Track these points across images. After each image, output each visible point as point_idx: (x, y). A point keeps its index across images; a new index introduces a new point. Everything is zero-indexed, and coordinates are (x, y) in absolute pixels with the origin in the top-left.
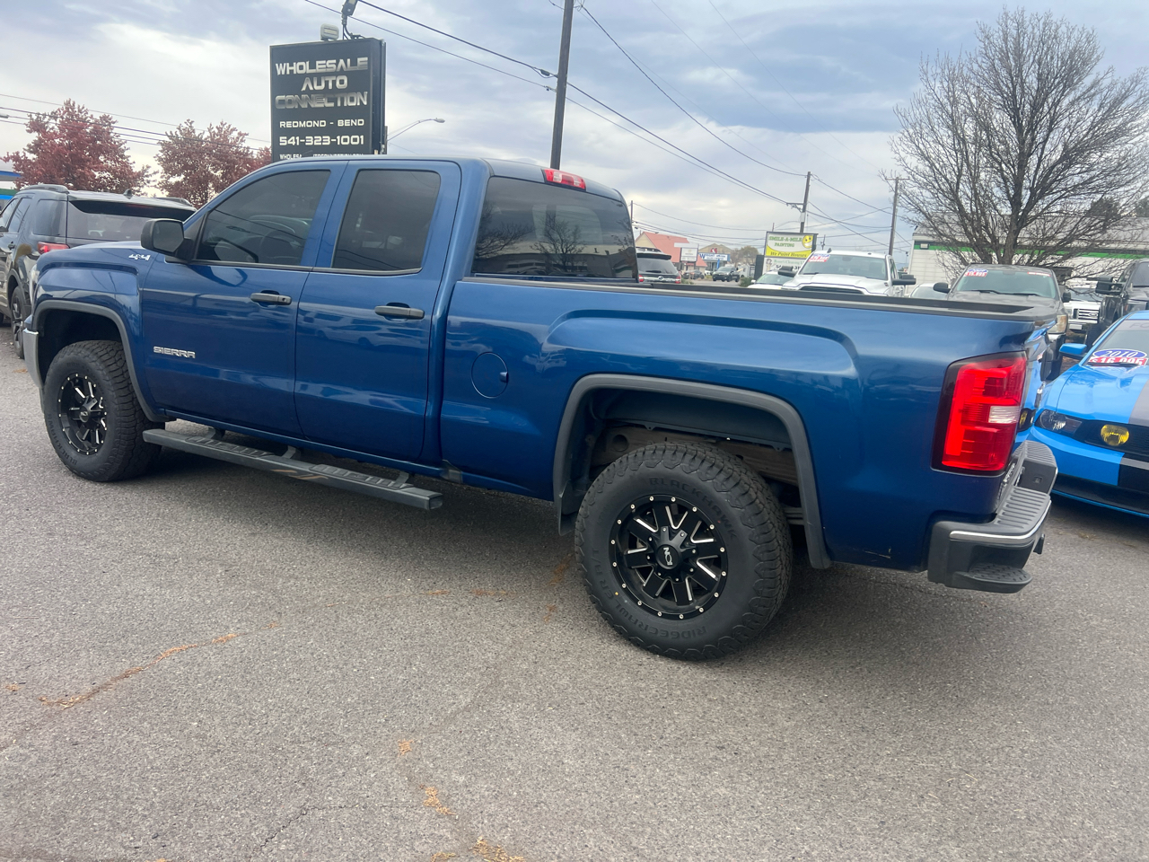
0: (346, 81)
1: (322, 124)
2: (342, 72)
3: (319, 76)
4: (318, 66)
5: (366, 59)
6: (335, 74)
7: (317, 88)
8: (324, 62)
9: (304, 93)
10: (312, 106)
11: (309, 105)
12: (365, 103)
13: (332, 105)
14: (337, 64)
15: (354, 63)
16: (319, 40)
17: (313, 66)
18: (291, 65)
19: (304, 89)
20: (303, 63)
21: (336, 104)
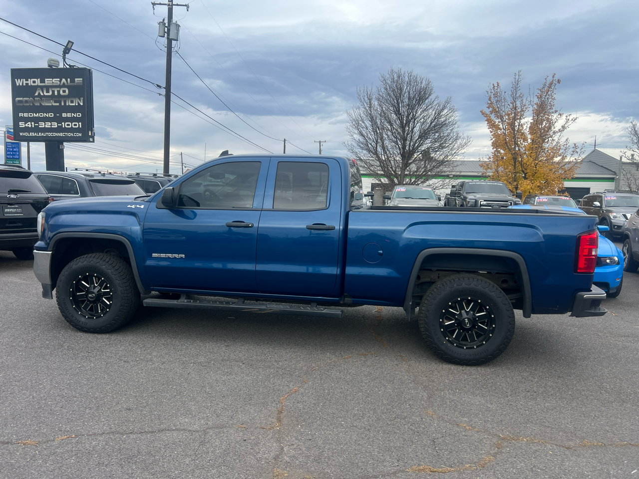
0: (67, 91)
1: (51, 115)
2: (64, 86)
3: (48, 88)
4: (46, 82)
5: (81, 79)
6: (60, 87)
7: (46, 94)
8: (51, 79)
9: (37, 96)
10: (43, 104)
11: (40, 104)
12: (82, 104)
13: (58, 104)
14: (60, 81)
15: (73, 81)
16: (46, 66)
17: (43, 81)
18: (27, 80)
19: (37, 94)
20: (36, 80)
21: (60, 104)
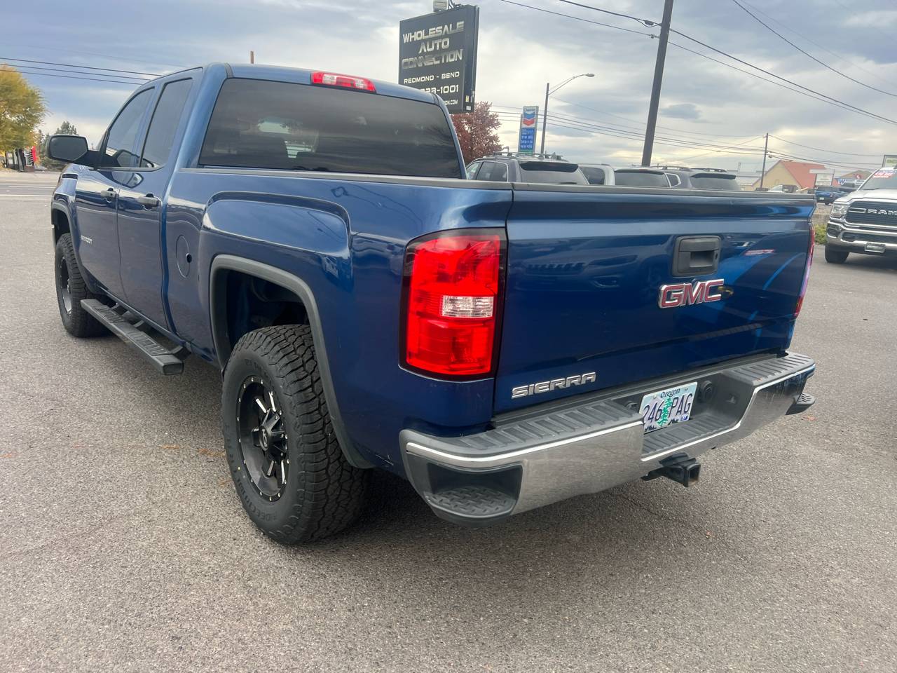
0: (448, 42)
1: (431, 78)
2: (446, 36)
3: (431, 40)
4: (430, 33)
5: (463, 22)
6: (442, 37)
7: (429, 50)
8: (434, 29)
9: (421, 55)
10: (425, 65)
11: (423, 64)
12: (461, 58)
13: (438, 62)
14: (443, 30)
15: (454, 27)
16: (432, 12)
17: (427, 33)
18: (413, 34)
19: (420, 52)
20: (420, 32)
21: (441, 61)
